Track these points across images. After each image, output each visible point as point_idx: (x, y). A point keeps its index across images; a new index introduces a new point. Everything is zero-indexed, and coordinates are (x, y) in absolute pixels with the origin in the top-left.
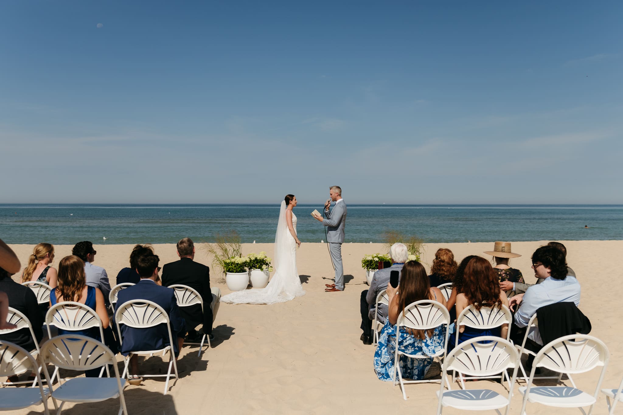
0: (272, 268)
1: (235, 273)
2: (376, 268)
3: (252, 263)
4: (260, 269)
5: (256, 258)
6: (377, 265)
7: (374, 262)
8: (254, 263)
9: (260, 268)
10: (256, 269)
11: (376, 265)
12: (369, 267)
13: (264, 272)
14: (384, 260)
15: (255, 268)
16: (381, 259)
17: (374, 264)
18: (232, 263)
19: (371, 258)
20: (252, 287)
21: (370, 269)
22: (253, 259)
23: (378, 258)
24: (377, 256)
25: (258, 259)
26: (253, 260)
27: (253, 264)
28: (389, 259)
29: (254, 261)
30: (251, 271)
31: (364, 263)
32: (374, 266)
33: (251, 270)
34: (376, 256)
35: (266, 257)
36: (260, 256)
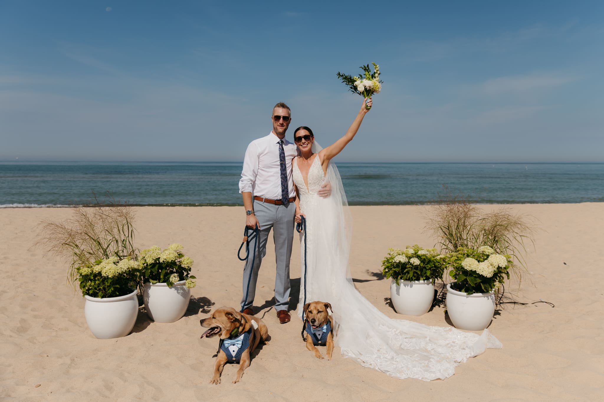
0: (193, 280)
1: (102, 297)
2: (414, 278)
3: (149, 271)
4: (165, 284)
5: (159, 258)
6: (417, 273)
7: (410, 267)
8: (153, 270)
9: (166, 280)
10: (159, 282)
11: (414, 272)
12: (399, 278)
13: (177, 289)
14: (430, 261)
15: (155, 282)
16: (424, 259)
17: (409, 270)
18: (95, 276)
19: (404, 258)
20: (153, 321)
21: (402, 281)
22: (150, 261)
23: (418, 257)
24: (416, 253)
25: (161, 261)
26: (150, 265)
27: (151, 272)
28: (441, 258)
29: (153, 265)
30: (149, 287)
31: (388, 267)
32: (411, 274)
33: (147, 284)
34: (413, 252)
35: (180, 255)
36: (167, 256)
